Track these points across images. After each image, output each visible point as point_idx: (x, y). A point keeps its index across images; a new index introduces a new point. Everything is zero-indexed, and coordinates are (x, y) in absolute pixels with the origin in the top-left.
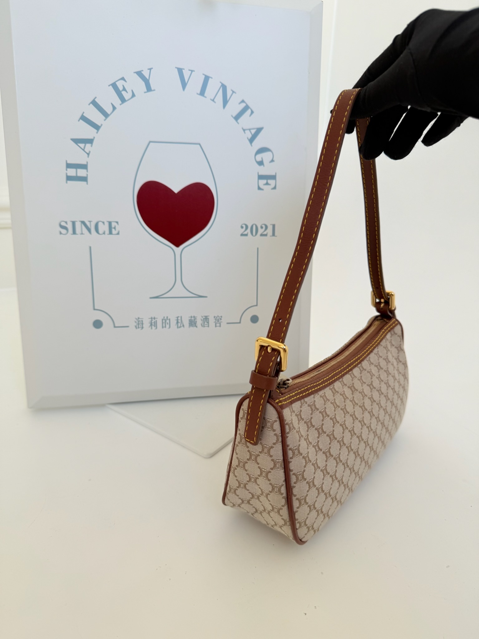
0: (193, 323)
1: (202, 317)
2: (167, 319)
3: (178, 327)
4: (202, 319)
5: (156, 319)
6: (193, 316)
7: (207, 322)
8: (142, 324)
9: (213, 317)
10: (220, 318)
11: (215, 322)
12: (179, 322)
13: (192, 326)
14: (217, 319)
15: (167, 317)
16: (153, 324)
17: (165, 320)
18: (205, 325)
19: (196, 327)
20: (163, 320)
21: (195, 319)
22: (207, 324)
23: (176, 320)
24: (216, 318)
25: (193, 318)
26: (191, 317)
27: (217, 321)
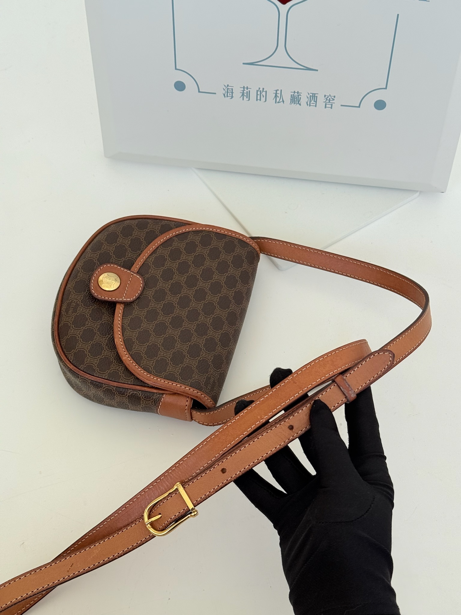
0: (295, 99)
1: (309, 94)
2: (263, 91)
3: (276, 103)
4: (308, 96)
5: (248, 89)
6: (296, 92)
7: (314, 101)
8: (232, 93)
9: (324, 96)
10: (333, 97)
11: (325, 102)
12: (278, 96)
13: (294, 104)
14: (328, 99)
15: (263, 89)
16: (245, 94)
17: (261, 91)
18: (311, 104)
19: (300, 105)
20: (257, 91)
21: (298, 96)
22: (315, 103)
23: (274, 93)
24: (326, 97)
25: (296, 94)
26: (294, 92)
27: (328, 101)
